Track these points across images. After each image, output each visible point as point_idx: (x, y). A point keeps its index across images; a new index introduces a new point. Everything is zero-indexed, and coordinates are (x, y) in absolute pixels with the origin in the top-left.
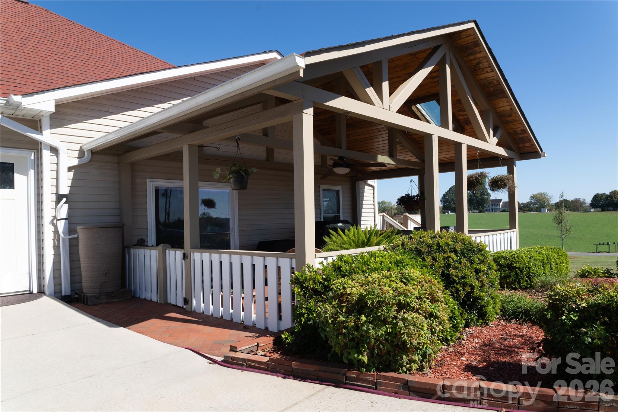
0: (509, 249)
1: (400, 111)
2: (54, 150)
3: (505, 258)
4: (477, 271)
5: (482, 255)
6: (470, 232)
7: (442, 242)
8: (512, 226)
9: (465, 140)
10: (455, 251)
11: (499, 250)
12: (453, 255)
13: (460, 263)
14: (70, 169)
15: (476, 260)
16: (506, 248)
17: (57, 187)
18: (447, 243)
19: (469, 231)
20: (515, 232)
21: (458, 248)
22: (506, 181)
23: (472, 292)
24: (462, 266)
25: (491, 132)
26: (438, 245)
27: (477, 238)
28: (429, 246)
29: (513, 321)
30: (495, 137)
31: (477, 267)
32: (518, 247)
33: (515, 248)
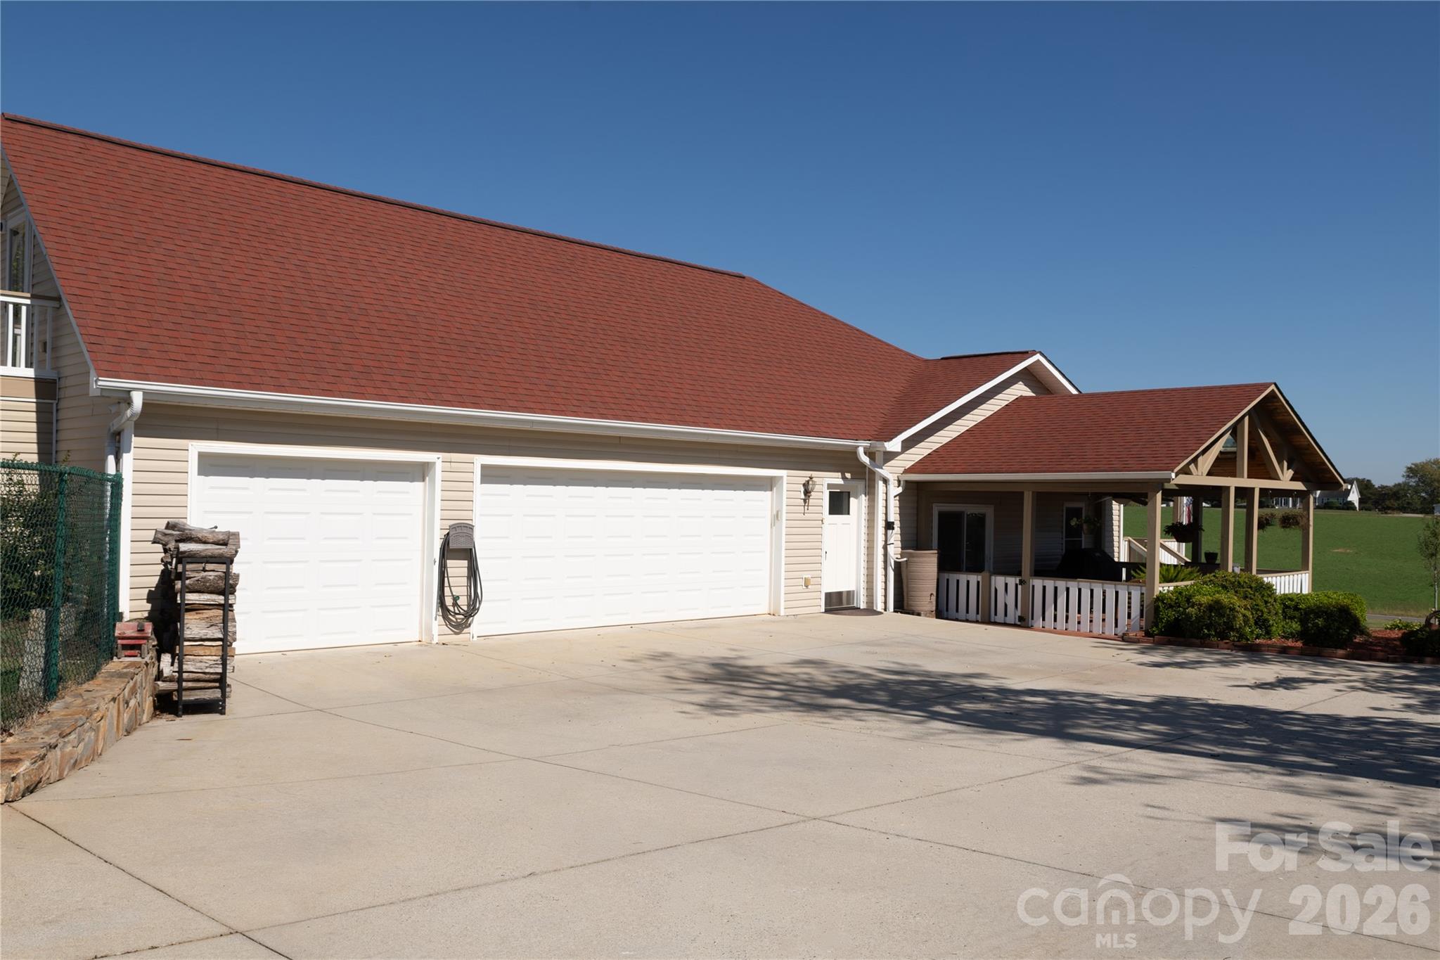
0: (1299, 592)
1: (1209, 474)
2: (886, 481)
3: (1292, 600)
4: (1266, 602)
5: (1270, 591)
6: (1259, 572)
7: (1241, 580)
8: (1304, 567)
9: (1258, 484)
10: (1251, 588)
11: (1287, 592)
12: (1249, 590)
13: (1254, 596)
14: (895, 497)
15: (1266, 594)
16: (1295, 591)
17: (886, 514)
18: (1245, 582)
19: (1257, 570)
20: (1307, 574)
21: (1253, 585)
22: (1299, 518)
23: (1262, 616)
24: (1256, 597)
25: (1285, 464)
26: (1239, 583)
27: (1267, 579)
28: (1233, 583)
29: (1290, 640)
30: (1290, 470)
31: (1266, 599)
32: (1310, 591)
33: (1305, 591)
